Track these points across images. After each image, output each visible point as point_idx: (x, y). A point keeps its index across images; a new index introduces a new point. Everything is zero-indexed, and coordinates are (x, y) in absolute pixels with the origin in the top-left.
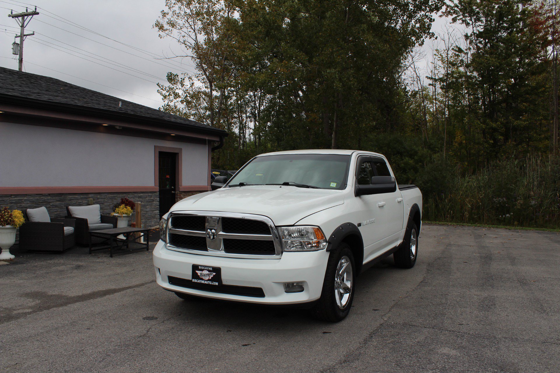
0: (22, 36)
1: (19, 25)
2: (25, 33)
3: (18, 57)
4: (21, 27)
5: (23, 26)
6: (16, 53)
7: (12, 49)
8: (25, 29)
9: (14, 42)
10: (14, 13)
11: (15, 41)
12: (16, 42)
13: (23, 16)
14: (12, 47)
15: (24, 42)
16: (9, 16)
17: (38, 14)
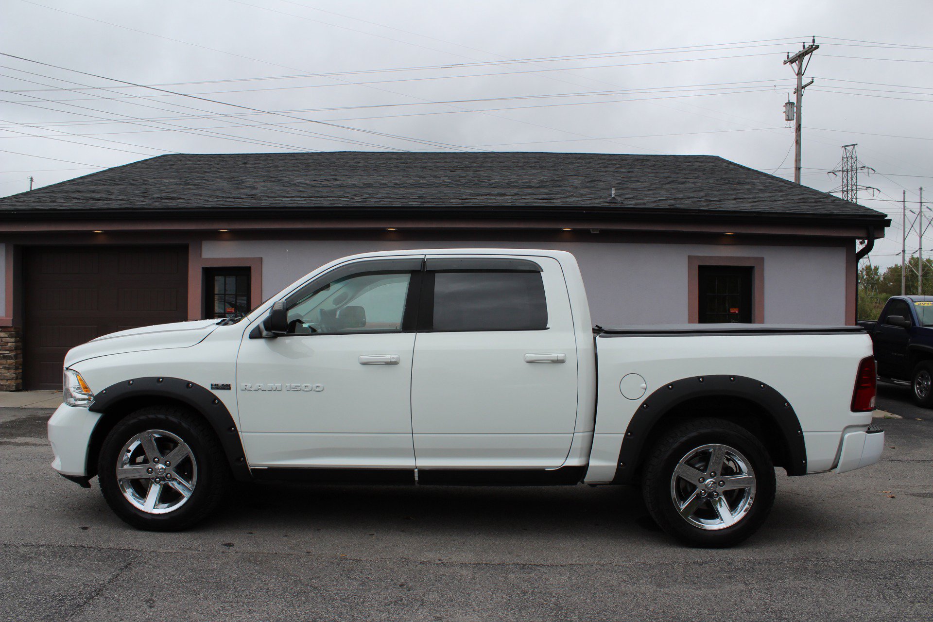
0: (799, 90)
1: (795, 72)
2: (804, 84)
3: (793, 123)
4: (797, 75)
5: (800, 74)
6: (790, 119)
7: (784, 112)
8: (803, 77)
9: (787, 102)
10: (791, 56)
11: (789, 100)
12: (791, 101)
13: (800, 57)
14: (784, 109)
15: (803, 97)
16: (785, 63)
17: (817, 47)
